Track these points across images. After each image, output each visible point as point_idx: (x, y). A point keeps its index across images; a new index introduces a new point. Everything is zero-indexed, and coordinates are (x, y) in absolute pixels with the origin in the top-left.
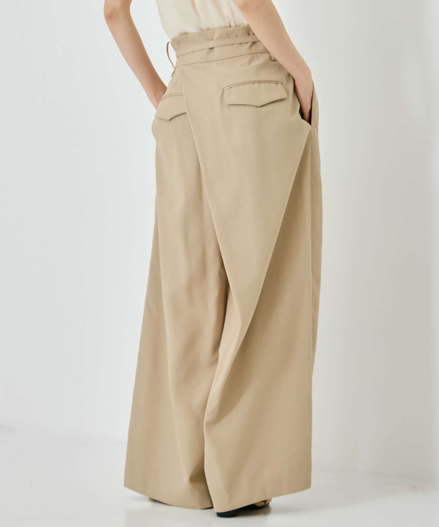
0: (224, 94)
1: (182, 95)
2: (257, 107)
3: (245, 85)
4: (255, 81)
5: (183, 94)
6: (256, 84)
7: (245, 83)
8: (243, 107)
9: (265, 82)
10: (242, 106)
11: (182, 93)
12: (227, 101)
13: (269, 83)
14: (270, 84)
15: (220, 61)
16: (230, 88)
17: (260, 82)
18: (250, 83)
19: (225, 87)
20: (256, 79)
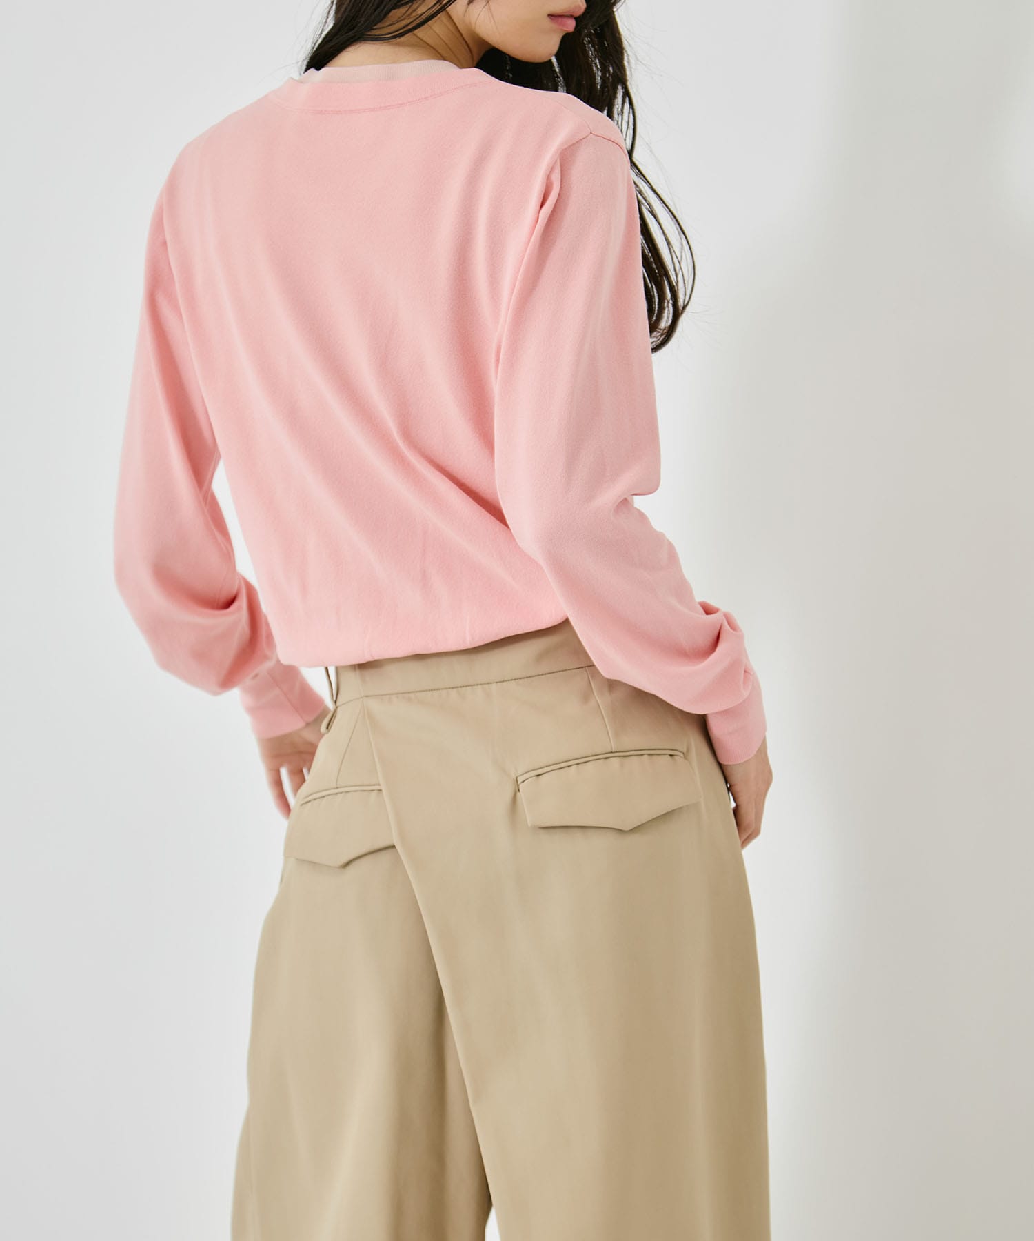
0: (521, 796)
1: (380, 790)
2: (620, 831)
3: (580, 766)
4: (612, 752)
5: (382, 787)
6: (615, 762)
7: (582, 761)
8: (578, 834)
9: (639, 753)
10: (576, 830)
11: (379, 785)
12: (530, 816)
13: (649, 755)
14: (655, 757)
15: (494, 685)
16: (538, 776)
17: (625, 754)
18: (595, 757)
19: (520, 773)
20: (612, 745)
